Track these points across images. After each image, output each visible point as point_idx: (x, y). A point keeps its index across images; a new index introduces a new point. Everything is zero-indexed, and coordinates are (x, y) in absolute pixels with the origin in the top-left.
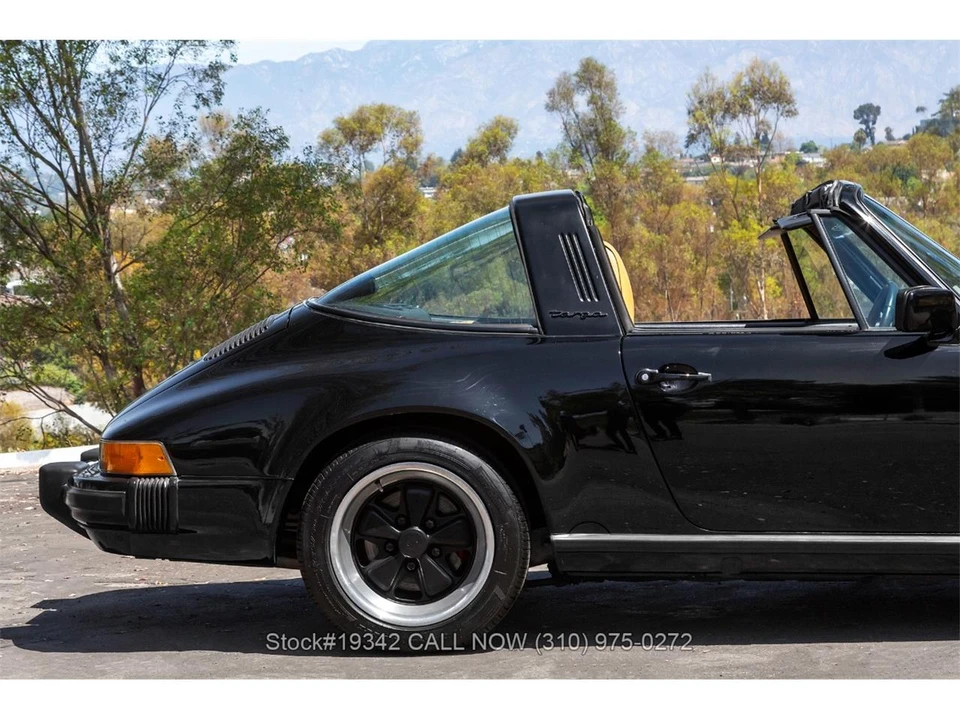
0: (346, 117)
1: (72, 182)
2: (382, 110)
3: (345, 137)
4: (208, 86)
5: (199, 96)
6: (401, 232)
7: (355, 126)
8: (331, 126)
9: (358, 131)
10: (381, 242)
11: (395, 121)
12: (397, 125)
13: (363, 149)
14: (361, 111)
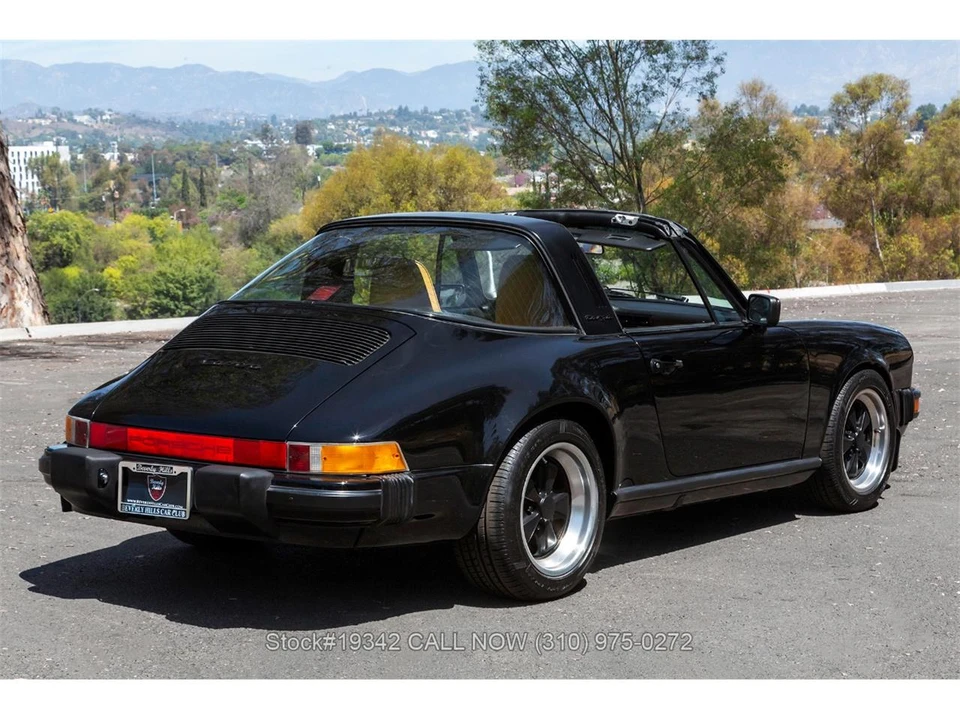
0: (853, 83)
1: (618, 149)
2: (880, 78)
3: (851, 98)
4: (707, 87)
5: (701, 93)
6: (891, 169)
7: (859, 91)
8: (841, 91)
9: (861, 95)
10: (876, 178)
11: (890, 87)
12: (892, 90)
13: (864, 110)
14: (865, 80)
